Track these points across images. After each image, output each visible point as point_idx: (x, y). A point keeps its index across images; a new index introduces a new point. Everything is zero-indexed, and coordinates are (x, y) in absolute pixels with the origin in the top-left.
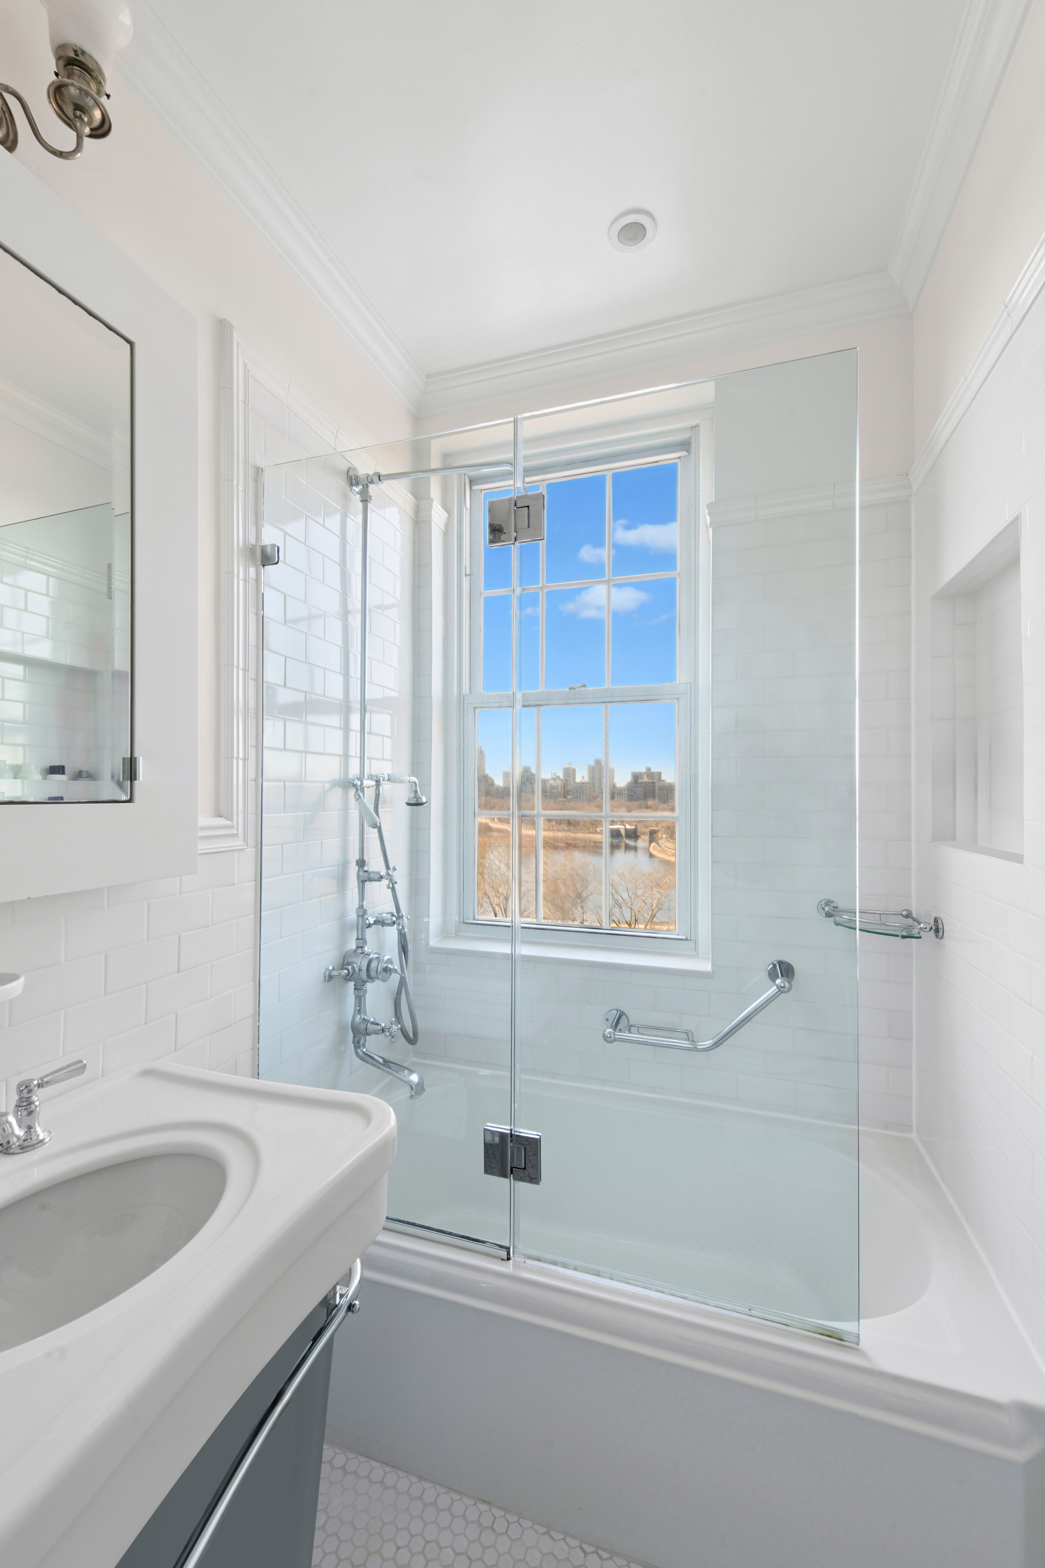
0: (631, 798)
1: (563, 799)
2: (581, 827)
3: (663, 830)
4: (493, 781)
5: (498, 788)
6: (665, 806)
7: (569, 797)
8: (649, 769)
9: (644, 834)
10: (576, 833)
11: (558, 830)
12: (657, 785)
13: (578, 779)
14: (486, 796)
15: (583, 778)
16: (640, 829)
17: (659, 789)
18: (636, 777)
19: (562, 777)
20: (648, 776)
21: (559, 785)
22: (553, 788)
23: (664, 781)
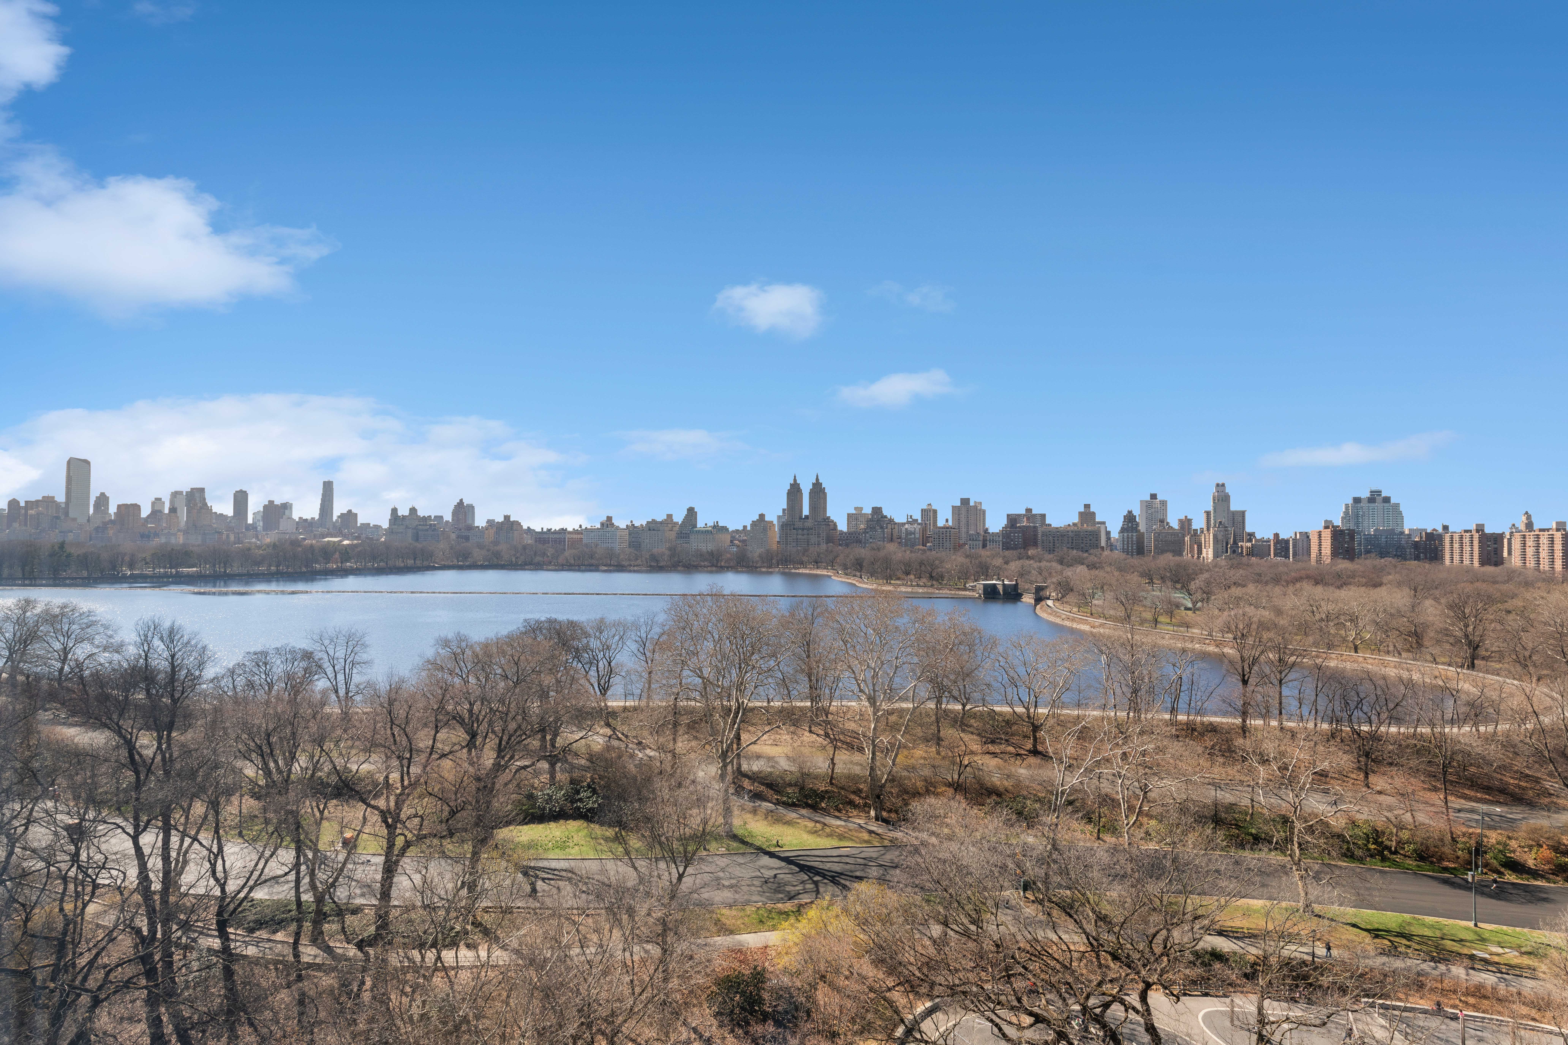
0: (1007, 547)
1: (921, 547)
2: (945, 582)
3: (1052, 586)
4: (835, 525)
5: (842, 532)
6: (1051, 556)
7: (928, 544)
8: (1029, 510)
9: (1027, 591)
10: (940, 589)
11: (918, 585)
12: (1040, 531)
13: (941, 523)
14: (827, 543)
15: (947, 521)
16: (1022, 585)
17: (1043, 535)
18: (1013, 520)
19: (920, 521)
20: (1028, 519)
21: (917, 530)
22: (908, 533)
23: (1050, 525)
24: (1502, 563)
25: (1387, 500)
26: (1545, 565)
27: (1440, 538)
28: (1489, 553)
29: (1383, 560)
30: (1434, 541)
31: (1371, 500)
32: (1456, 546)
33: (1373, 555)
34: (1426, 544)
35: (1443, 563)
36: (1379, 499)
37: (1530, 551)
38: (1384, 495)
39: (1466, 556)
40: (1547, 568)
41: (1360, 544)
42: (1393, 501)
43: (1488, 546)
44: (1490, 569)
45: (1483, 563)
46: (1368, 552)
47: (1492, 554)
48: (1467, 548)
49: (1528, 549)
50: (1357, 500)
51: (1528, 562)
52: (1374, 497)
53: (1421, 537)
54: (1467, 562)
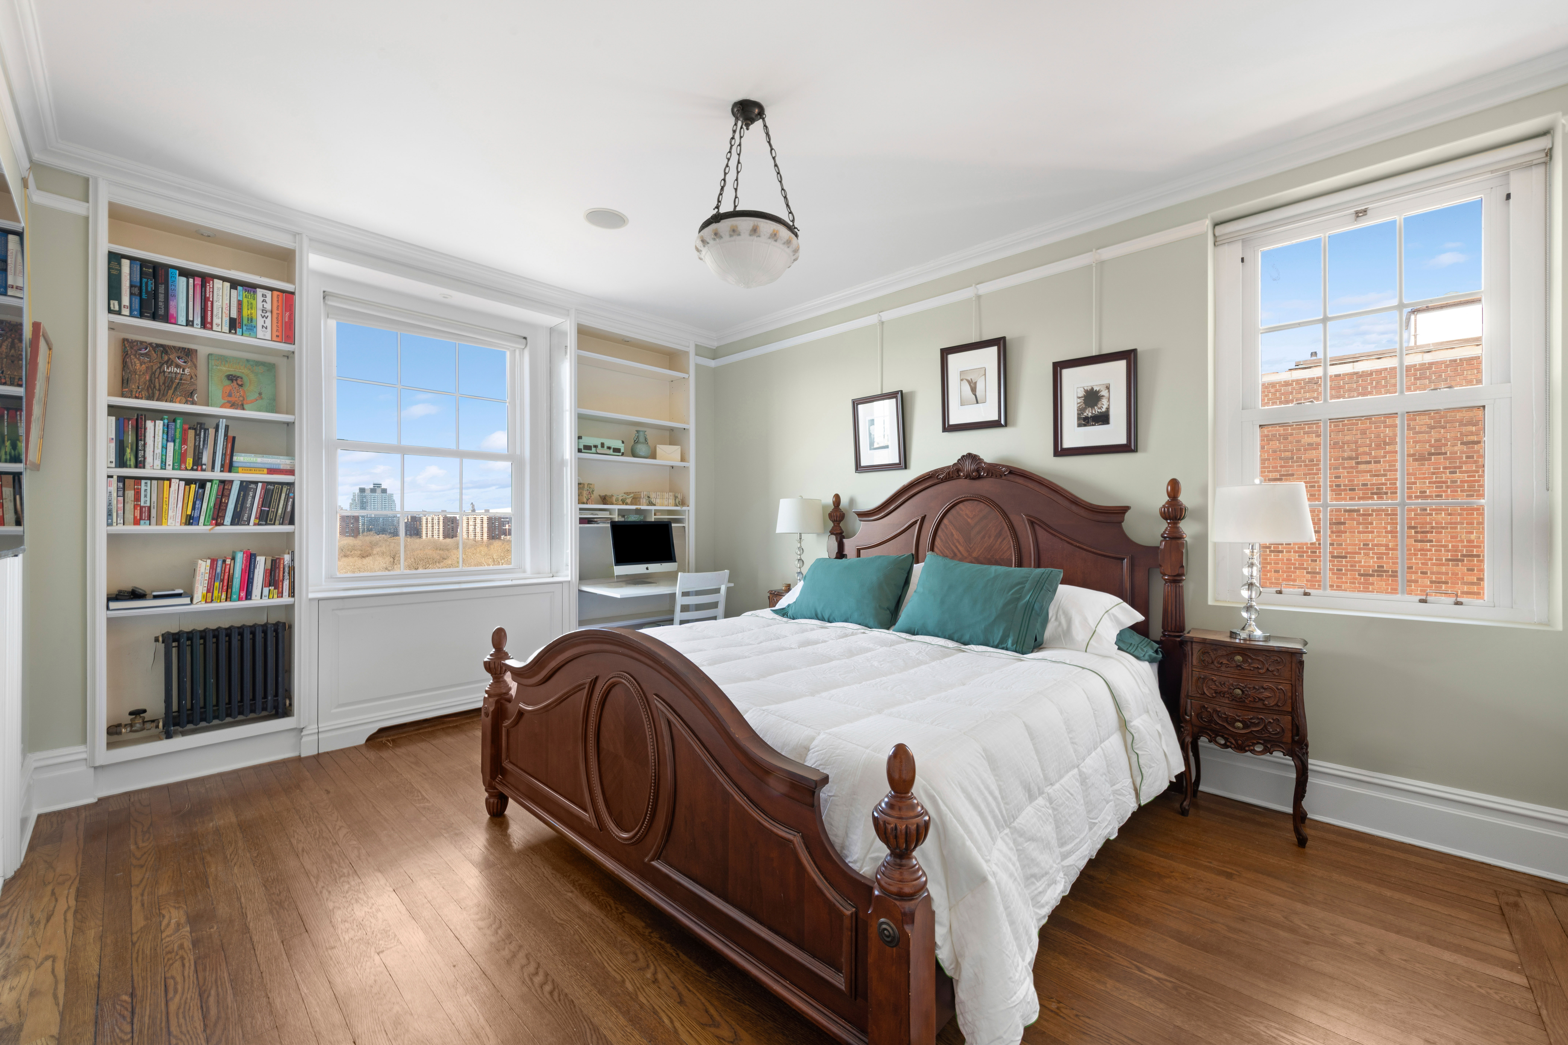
24: (456, 536)
25: (384, 491)
26: (478, 538)
27: (420, 519)
28: (449, 529)
29: (378, 537)
30: (416, 522)
31: (373, 490)
32: (430, 525)
33: (372, 533)
34: (411, 524)
35: (421, 537)
36: (379, 490)
37: (471, 528)
38: (383, 487)
39: (436, 532)
40: (480, 539)
41: (363, 525)
42: (388, 492)
43: (448, 525)
44: (448, 540)
45: (445, 537)
46: (369, 530)
47: (451, 531)
48: (436, 527)
49: (470, 527)
50: (362, 490)
51: (470, 535)
52: (375, 489)
53: (408, 519)
54: (436, 537)
